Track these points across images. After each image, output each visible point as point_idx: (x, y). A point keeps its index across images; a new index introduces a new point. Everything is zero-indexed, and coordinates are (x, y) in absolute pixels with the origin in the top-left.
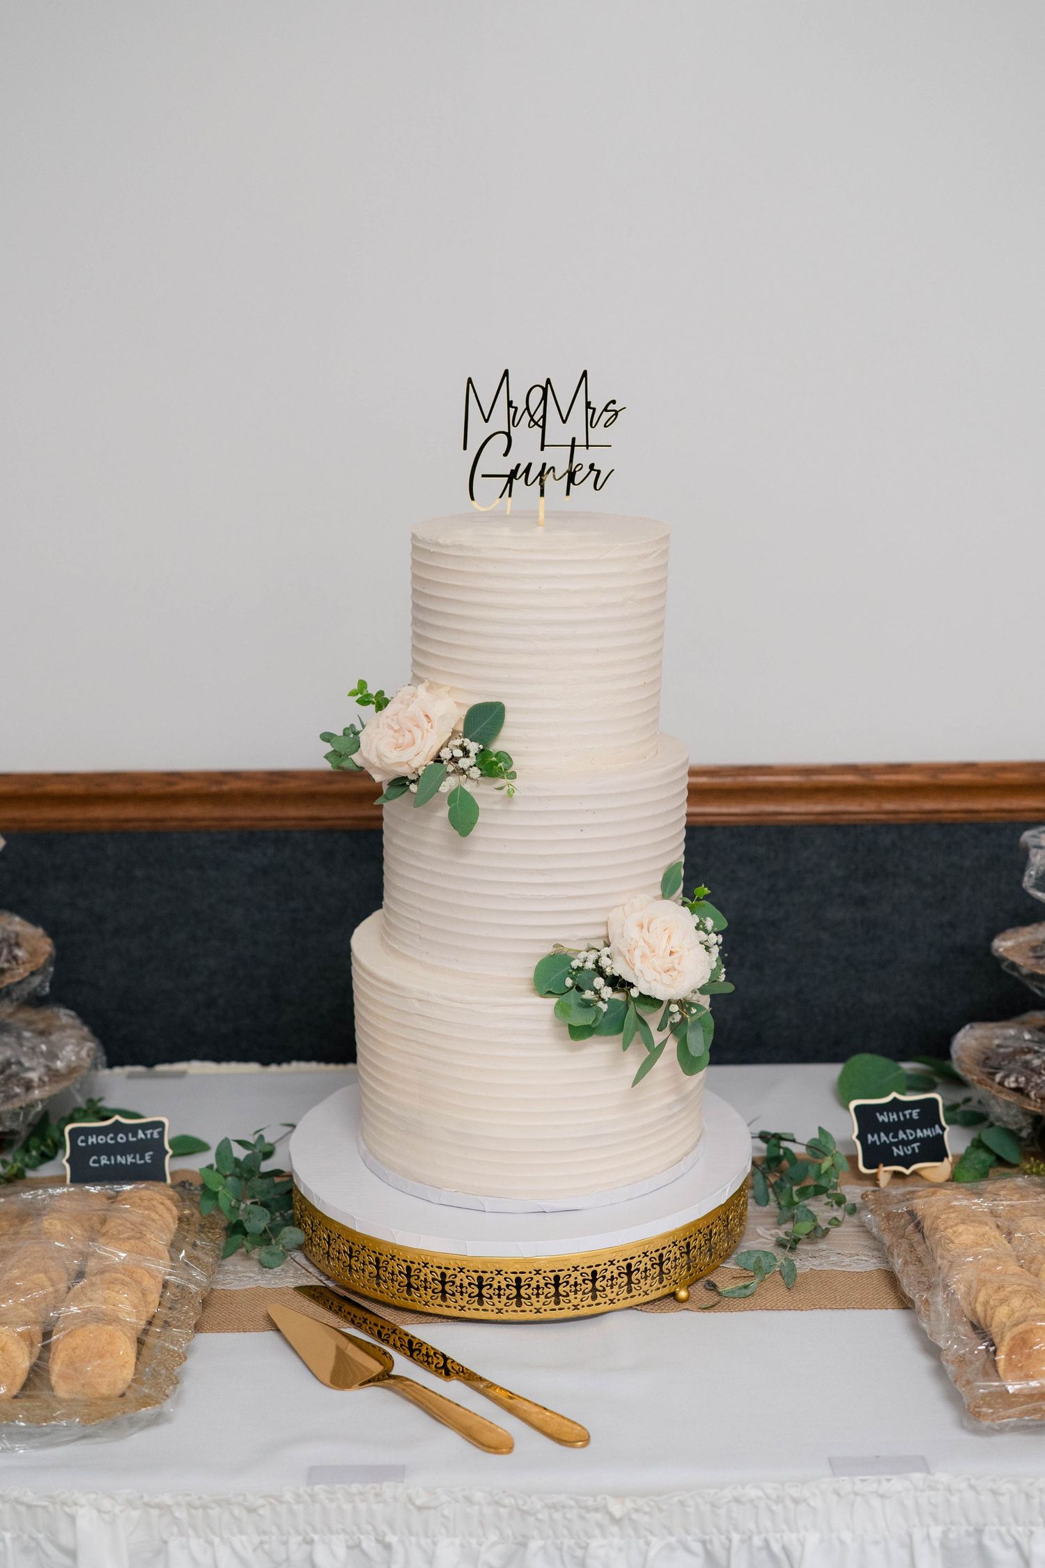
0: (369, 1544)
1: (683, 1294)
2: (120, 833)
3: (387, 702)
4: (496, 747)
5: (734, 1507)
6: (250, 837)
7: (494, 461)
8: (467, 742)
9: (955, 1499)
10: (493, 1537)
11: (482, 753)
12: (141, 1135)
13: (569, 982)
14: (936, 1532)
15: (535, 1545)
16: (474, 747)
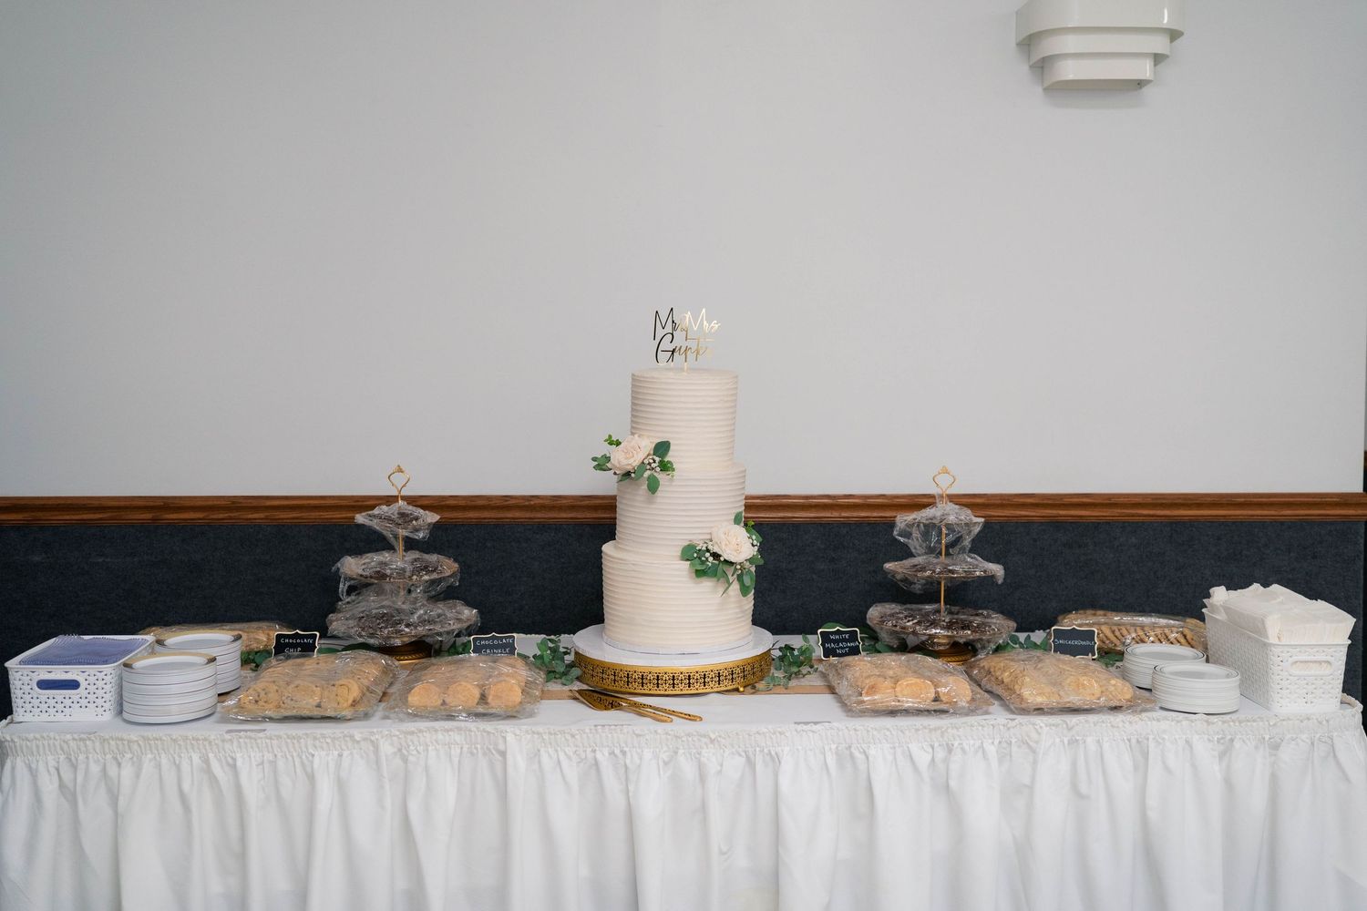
0: (617, 751)
1: (741, 689)
2: (480, 525)
3: (620, 443)
4: (666, 460)
5: (757, 735)
6: (543, 527)
7: (666, 345)
8: (655, 457)
9: (840, 733)
10: (665, 749)
11: (661, 462)
12: (504, 641)
13: (695, 555)
14: (834, 747)
15: (681, 751)
16: (657, 459)
